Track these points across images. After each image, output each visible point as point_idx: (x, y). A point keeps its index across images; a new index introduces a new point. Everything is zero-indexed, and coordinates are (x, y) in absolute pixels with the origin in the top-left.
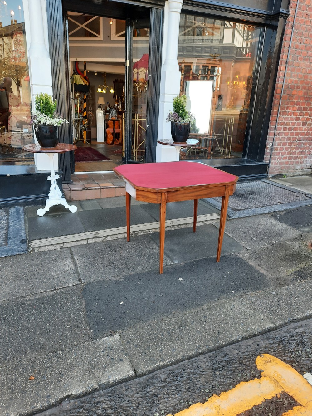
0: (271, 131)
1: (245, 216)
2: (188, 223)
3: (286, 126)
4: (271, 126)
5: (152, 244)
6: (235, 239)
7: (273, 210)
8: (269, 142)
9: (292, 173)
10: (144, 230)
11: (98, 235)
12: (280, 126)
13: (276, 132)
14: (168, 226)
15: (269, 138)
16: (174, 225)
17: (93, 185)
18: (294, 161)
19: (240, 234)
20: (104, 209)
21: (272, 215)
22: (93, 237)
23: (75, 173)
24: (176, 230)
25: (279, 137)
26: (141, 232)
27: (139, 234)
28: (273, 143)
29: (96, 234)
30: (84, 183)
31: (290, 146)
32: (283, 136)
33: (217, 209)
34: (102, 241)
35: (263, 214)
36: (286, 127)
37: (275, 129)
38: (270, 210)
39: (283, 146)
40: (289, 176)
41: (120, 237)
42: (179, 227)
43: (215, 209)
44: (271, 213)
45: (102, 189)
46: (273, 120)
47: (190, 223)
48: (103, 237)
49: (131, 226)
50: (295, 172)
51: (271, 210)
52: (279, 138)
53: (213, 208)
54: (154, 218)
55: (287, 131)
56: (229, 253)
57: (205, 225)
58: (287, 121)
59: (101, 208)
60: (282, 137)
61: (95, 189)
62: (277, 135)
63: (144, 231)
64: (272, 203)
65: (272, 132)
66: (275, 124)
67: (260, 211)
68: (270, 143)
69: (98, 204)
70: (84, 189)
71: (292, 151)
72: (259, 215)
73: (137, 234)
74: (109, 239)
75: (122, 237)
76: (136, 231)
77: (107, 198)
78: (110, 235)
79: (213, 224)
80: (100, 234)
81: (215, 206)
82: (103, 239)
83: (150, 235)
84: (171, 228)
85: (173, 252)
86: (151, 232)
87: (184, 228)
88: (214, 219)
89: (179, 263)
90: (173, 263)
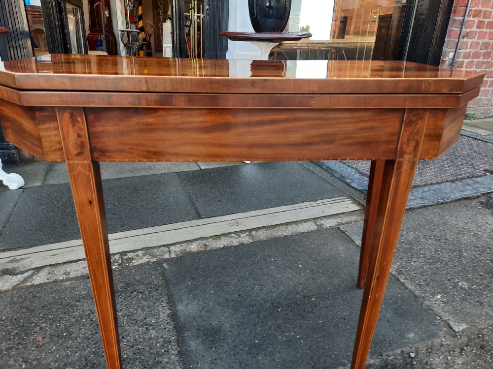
0: (453, 29)
1: (418, 206)
2: (277, 225)
3: (483, 20)
4: (455, 18)
6: (408, 284)
7: (482, 190)
8: (449, 50)
9: (483, 112)
10: (155, 247)
12: (471, 18)
13: (464, 29)
14: (223, 235)
15: (449, 41)
16: (241, 232)
18: (489, 89)
19: (416, 263)
21: (482, 203)
24: (242, 245)
25: (467, 40)
26: (144, 255)
27: (135, 263)
28: (455, 51)
29: (12, 262)
31: (485, 60)
32: (475, 40)
33: (348, 184)
34: (14, 288)
35: (459, 200)
36: (481, 21)
37: (462, 23)
38: (475, 189)
39: (472, 59)
40: (478, 117)
42: (252, 237)
43: (344, 185)
44: (478, 197)
46: (460, 4)
47: (281, 224)
48: (29, 270)
49: (111, 236)
50: (489, 109)
51: (477, 189)
52: (467, 42)
54: (196, 208)
55: (484, 30)
56: (399, 351)
57: (320, 230)
58: (487, 9)
60: (472, 42)
62: (463, 37)
63: (155, 251)
64: (472, 171)
65: (456, 29)
66: (462, 13)
67: (451, 192)
68: (449, 52)
71: (488, 70)
72: (450, 202)
73: (130, 260)
74: (40, 279)
76: (130, 252)
78: (50, 265)
79: (341, 227)
80: (24, 261)
81: (343, 177)
82: (22, 279)
83: (165, 265)
84: (231, 239)
85: (212, 341)
86: (173, 256)
87: (265, 241)
88: (344, 213)
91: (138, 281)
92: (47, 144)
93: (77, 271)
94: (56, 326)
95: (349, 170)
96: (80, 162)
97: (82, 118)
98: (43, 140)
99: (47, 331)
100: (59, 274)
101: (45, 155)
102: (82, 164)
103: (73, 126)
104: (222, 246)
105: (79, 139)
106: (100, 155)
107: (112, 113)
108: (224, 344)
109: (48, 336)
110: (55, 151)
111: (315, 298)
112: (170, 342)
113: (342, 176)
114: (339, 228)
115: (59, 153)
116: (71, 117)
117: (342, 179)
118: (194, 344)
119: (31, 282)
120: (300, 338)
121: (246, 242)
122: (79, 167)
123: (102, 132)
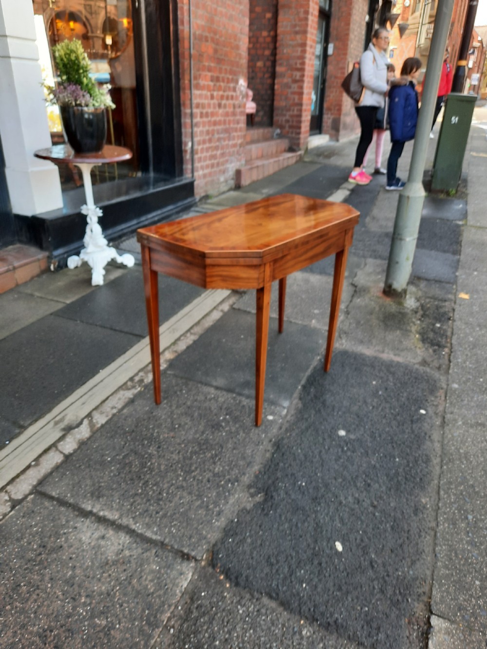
0: (186, 120)
3: (202, 111)
4: (186, 111)
5: (201, 389)
8: (187, 140)
11: (66, 422)
12: (195, 110)
13: (193, 120)
15: (186, 132)
16: (184, 333)
22: (59, 434)
25: (196, 129)
26: (146, 374)
27: (147, 381)
28: (192, 141)
29: (57, 423)
31: (210, 145)
34: (93, 432)
37: (191, 115)
39: (203, 145)
41: (116, 403)
46: (186, 99)
47: (201, 319)
48: (83, 420)
50: (220, 187)
54: (126, 333)
55: (205, 119)
57: (226, 314)
58: (203, 101)
60: (200, 130)
66: (189, 106)
68: (188, 143)
75: (121, 401)
76: (134, 376)
80: (67, 418)
82: (88, 426)
84: (184, 341)
89: (291, 403)
90: (284, 408)
94: (164, 427)
99: (165, 431)
100: (109, 411)
104: (185, 347)
109: (168, 432)
119: (98, 424)
121: (195, 339)
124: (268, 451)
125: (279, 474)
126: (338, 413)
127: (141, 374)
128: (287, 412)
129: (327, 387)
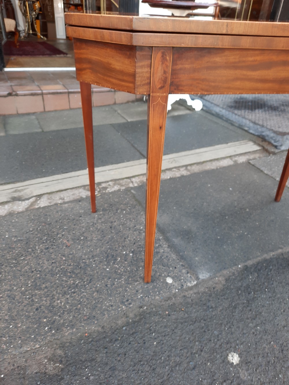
2: (204, 162)
5: (139, 217)
10: (120, 179)
11: (20, 194)
14: (167, 169)
16: (179, 167)
17: (29, 88)
20: (46, 132)
22: (5, 200)
23: (6, 69)
24: (183, 176)
26: (114, 184)
27: (109, 190)
29: (15, 191)
30: (13, 84)
33: (247, 131)
34: (27, 210)
41: (68, 196)
42: (188, 170)
43: (244, 132)
45: (44, 96)
47: (207, 161)
48: (32, 197)
53: (239, 131)
54: (138, 151)
57: (236, 165)
59: (40, 130)
61: (32, 95)
63: (121, 182)
69: (36, 122)
70: (10, 94)
73: (105, 188)
74: (43, 203)
75: (73, 196)
76: (103, 182)
77: (56, 111)
78: (47, 193)
79: (251, 162)
80: (25, 191)
81: (242, 126)
82: (30, 204)
83: (132, 191)
84: (174, 173)
85: (188, 238)
86: (136, 185)
87: (198, 173)
88: (249, 152)
89: (211, 278)
90: (197, 278)
91: (118, 202)
92: (140, 79)
93: (69, 197)
94: (73, 233)
95: (244, 121)
96: (161, 95)
97: (170, 57)
98: (137, 75)
99: (69, 237)
100: (57, 199)
101: (136, 89)
102: (162, 96)
103: (163, 63)
104: (169, 178)
105: (164, 75)
106: (175, 89)
107: (191, 53)
108: (197, 240)
109: (70, 240)
110: (144, 85)
111: (249, 209)
112: (159, 240)
113: (240, 125)
114: (249, 163)
115: (146, 87)
116: (162, 56)
117: (241, 127)
118: (176, 241)
119: (38, 206)
120: (248, 234)
121: (185, 174)
122: (159, 98)
123: (181, 69)
124: (127, 317)
125: (100, 357)
126: (257, 325)
127: (110, 183)
128: (196, 285)
129: (275, 284)
